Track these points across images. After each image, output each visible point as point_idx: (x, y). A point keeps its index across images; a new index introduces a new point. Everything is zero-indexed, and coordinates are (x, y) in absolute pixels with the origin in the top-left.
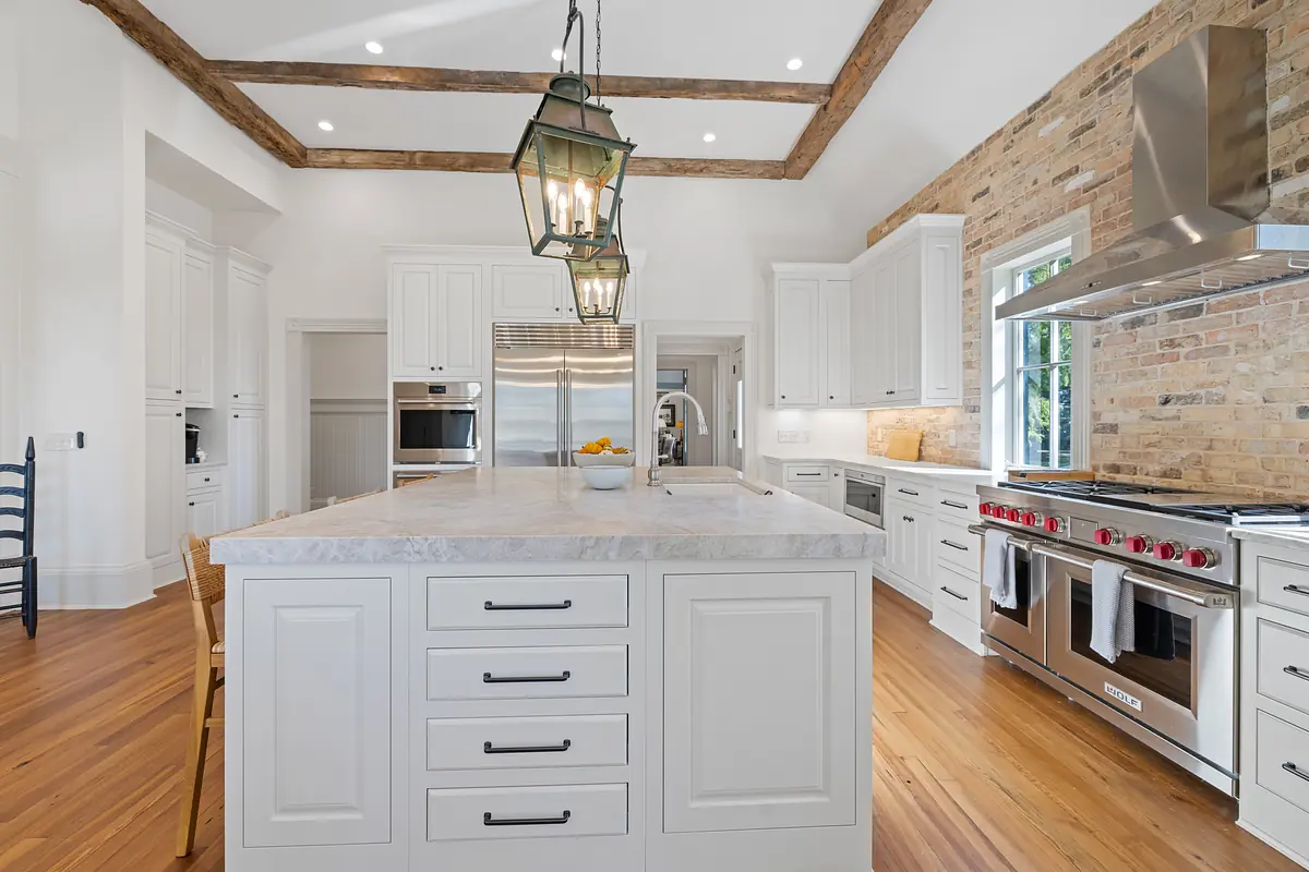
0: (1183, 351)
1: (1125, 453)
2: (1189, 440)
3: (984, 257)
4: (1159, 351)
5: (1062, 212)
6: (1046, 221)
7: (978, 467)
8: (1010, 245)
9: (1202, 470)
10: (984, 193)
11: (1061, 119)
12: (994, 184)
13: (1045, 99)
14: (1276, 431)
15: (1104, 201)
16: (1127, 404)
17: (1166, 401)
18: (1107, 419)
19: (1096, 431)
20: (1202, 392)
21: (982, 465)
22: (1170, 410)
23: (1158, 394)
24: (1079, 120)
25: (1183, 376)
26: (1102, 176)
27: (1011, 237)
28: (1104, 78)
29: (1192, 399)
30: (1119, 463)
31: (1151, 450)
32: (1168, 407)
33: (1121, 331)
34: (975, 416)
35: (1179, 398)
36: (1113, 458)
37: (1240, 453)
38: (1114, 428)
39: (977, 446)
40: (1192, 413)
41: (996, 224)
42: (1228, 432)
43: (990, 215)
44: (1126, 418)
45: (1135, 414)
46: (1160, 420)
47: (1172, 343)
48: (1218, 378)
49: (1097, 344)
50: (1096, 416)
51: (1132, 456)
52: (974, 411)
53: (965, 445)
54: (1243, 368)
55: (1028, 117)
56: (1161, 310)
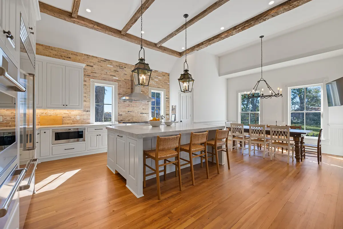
0: (130, 106)
2: (131, 116)
3: (91, 80)
4: (127, 106)
5: (112, 81)
6: (109, 81)
7: (90, 124)
8: (99, 81)
10: (91, 66)
11: (112, 66)
12: (94, 67)
13: (109, 60)
14: (139, 115)
15: (120, 83)
16: (123, 112)
17: (128, 112)
18: (120, 114)
20: (132, 111)
21: (91, 123)
22: (129, 113)
23: (127, 111)
24: (115, 69)
25: (131, 109)
26: (119, 80)
27: (100, 79)
28: (120, 66)
29: (131, 112)
33: (122, 102)
34: (88, 113)
36: (121, 119)
37: (136, 117)
38: (121, 115)
39: (89, 119)
40: (131, 113)
41: (95, 75)
42: (135, 115)
43: (93, 72)
44: (123, 114)
45: (124, 113)
47: (129, 105)
48: (134, 110)
49: (119, 103)
50: (119, 113)
51: (124, 118)
52: (88, 111)
53: (84, 119)
54: (136, 109)
55: (104, 60)
56: (128, 101)
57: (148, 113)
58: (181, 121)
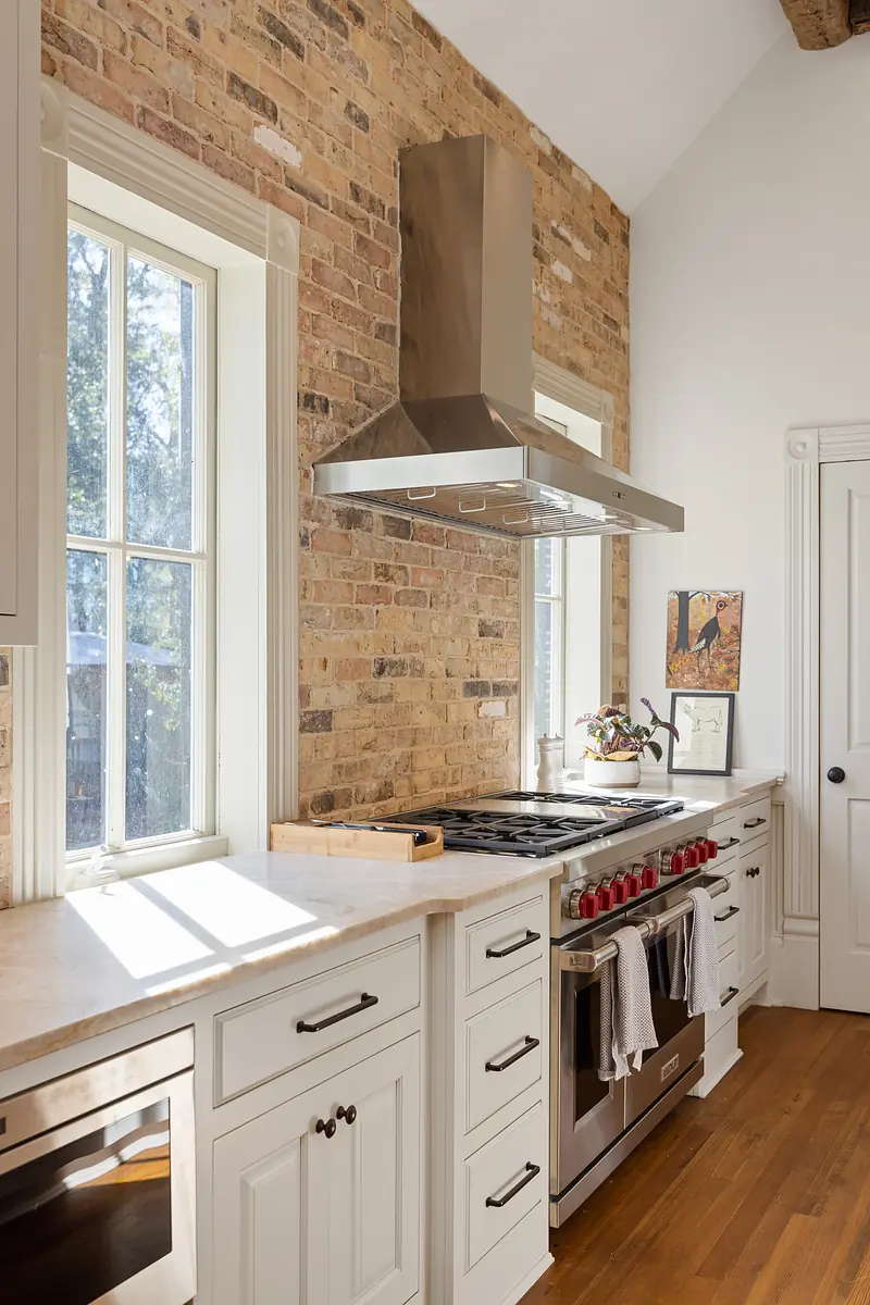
0: (395, 587)
1: (340, 766)
2: (400, 731)
4: (373, 582)
5: (247, 181)
6: (216, 167)
8: (116, 132)
9: (409, 777)
14: (453, 714)
15: (316, 240)
16: (342, 671)
17: (381, 671)
18: (318, 702)
19: (302, 729)
20: (408, 656)
21: (18, 892)
22: (386, 683)
23: (370, 655)
25: (398, 629)
26: (316, 184)
29: (401, 668)
30: (332, 789)
31: (367, 755)
32: (382, 679)
33: (334, 525)
35: (393, 664)
36: (326, 780)
37: (434, 746)
38: (327, 719)
40: (400, 689)
42: (424, 719)
44: (343, 699)
45: (348, 693)
46: (376, 701)
47: (386, 572)
48: (419, 638)
49: (303, 540)
50: (304, 694)
51: (350, 770)
54: (436, 627)
56: (378, 511)
57: (516, 688)
58: (837, 776)
